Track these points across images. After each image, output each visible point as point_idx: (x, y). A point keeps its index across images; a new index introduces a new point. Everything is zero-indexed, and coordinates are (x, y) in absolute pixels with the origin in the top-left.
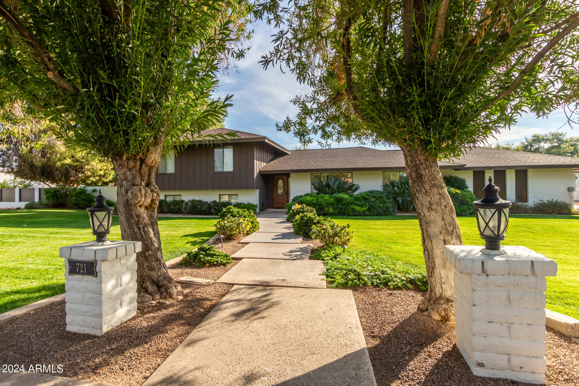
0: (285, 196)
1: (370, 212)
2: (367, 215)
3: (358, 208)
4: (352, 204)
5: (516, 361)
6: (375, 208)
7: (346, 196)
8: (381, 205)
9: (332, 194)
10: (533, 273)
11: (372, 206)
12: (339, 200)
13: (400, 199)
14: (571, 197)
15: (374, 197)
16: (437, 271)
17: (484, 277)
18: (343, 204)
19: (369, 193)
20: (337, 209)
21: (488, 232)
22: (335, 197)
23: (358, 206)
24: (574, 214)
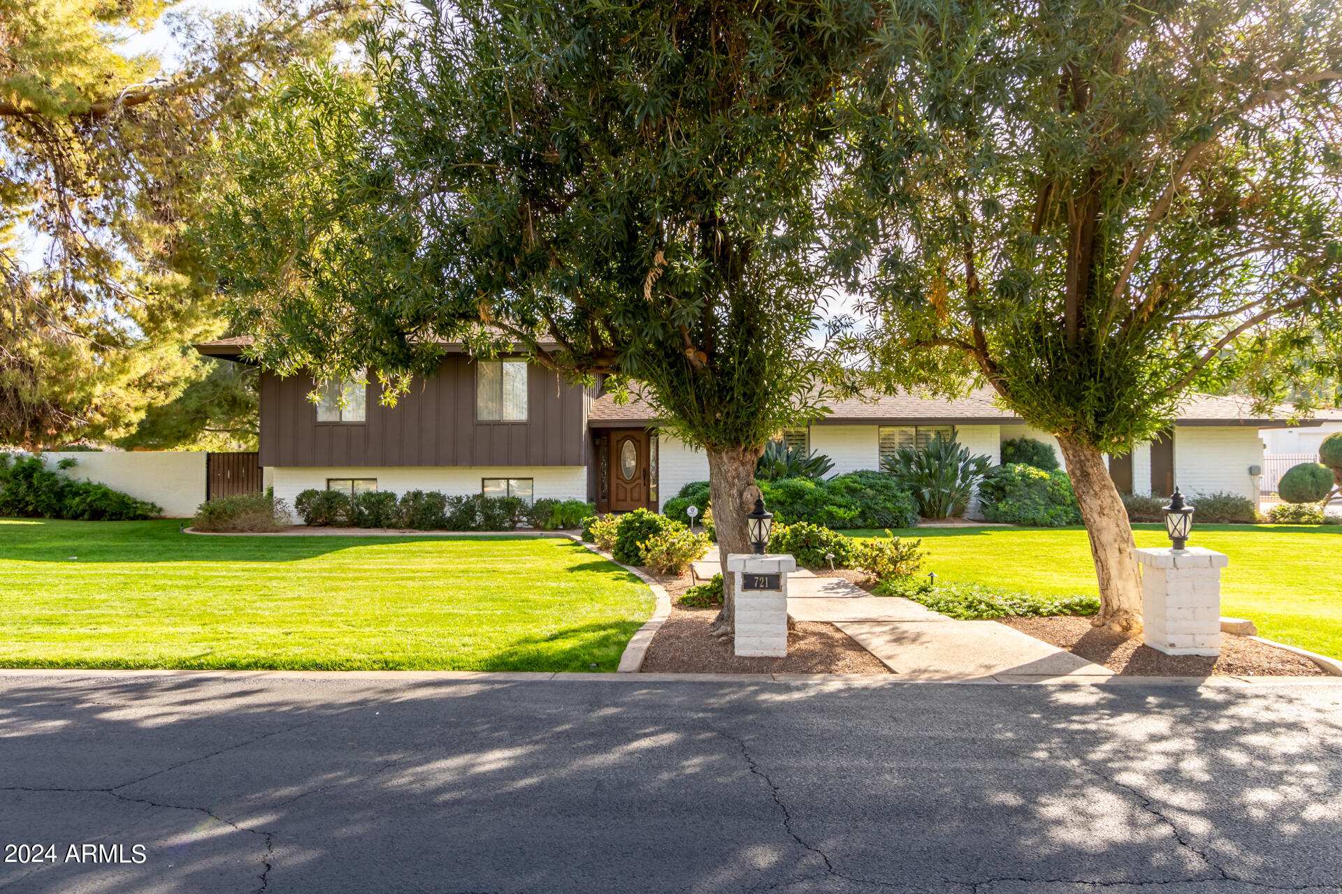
0: (641, 481)
1: (865, 520)
2: (859, 528)
3: (841, 512)
4: (825, 503)
5: (1199, 639)
6: (876, 511)
7: (810, 485)
8: (889, 505)
9: (774, 479)
10: (1211, 565)
11: (870, 508)
12: (798, 494)
13: (926, 492)
14: (1255, 487)
15: (871, 487)
16: (1113, 583)
17: (1175, 571)
18: (807, 503)
19: (858, 479)
20: (792, 513)
21: (1176, 534)
22: (788, 486)
23: (840, 506)
24: (1260, 522)
